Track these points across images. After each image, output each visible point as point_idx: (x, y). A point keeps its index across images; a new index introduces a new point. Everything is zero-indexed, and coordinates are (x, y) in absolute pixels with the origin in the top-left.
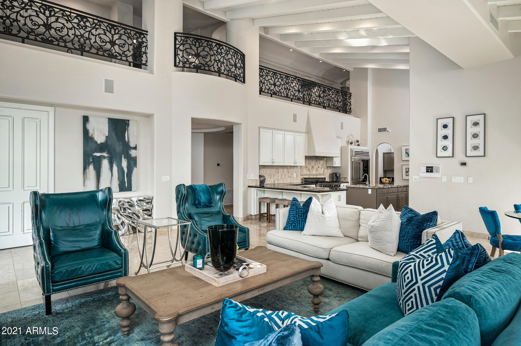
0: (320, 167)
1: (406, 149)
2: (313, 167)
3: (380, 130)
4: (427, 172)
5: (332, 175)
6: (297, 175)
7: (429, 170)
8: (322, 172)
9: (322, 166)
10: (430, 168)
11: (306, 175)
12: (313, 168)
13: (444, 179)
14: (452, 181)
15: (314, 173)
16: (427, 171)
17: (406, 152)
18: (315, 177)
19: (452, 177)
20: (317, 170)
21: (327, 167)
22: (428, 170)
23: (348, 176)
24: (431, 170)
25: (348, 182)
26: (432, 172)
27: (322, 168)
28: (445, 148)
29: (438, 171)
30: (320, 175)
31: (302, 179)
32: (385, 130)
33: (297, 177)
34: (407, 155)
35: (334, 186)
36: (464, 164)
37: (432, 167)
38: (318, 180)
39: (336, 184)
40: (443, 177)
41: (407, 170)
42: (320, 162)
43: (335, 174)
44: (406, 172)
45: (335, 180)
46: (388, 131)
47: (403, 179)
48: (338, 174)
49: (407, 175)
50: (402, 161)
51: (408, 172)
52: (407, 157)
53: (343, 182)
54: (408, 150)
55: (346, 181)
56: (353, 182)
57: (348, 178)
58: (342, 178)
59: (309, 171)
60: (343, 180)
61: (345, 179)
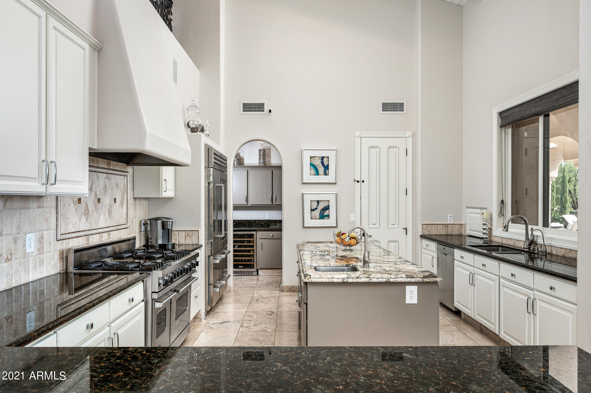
0: (118, 201)
1: (311, 157)
2: (99, 200)
3: (248, 107)
5: (144, 224)
6: (41, 240)
8: (123, 220)
9: (123, 197)
11: (77, 234)
12: (100, 205)
15: (103, 222)
17: (311, 165)
18: (105, 238)
20: (110, 212)
21: (135, 199)
23: (199, 225)
25: (201, 246)
27: (122, 204)
30: (118, 227)
31: (64, 257)
32: (259, 107)
33: (40, 251)
34: (313, 171)
41: (314, 205)
42: (117, 182)
43: (159, 222)
44: (312, 210)
45: (160, 242)
46: (270, 111)
47: (304, 227)
48: (169, 223)
49: (314, 216)
50: (303, 183)
51: (316, 209)
52: (314, 175)
53: (183, 245)
54: (315, 159)
55: (191, 242)
56: (211, 242)
57: (198, 231)
58: (177, 232)
59: (88, 217)
60: (182, 241)
61: (188, 238)
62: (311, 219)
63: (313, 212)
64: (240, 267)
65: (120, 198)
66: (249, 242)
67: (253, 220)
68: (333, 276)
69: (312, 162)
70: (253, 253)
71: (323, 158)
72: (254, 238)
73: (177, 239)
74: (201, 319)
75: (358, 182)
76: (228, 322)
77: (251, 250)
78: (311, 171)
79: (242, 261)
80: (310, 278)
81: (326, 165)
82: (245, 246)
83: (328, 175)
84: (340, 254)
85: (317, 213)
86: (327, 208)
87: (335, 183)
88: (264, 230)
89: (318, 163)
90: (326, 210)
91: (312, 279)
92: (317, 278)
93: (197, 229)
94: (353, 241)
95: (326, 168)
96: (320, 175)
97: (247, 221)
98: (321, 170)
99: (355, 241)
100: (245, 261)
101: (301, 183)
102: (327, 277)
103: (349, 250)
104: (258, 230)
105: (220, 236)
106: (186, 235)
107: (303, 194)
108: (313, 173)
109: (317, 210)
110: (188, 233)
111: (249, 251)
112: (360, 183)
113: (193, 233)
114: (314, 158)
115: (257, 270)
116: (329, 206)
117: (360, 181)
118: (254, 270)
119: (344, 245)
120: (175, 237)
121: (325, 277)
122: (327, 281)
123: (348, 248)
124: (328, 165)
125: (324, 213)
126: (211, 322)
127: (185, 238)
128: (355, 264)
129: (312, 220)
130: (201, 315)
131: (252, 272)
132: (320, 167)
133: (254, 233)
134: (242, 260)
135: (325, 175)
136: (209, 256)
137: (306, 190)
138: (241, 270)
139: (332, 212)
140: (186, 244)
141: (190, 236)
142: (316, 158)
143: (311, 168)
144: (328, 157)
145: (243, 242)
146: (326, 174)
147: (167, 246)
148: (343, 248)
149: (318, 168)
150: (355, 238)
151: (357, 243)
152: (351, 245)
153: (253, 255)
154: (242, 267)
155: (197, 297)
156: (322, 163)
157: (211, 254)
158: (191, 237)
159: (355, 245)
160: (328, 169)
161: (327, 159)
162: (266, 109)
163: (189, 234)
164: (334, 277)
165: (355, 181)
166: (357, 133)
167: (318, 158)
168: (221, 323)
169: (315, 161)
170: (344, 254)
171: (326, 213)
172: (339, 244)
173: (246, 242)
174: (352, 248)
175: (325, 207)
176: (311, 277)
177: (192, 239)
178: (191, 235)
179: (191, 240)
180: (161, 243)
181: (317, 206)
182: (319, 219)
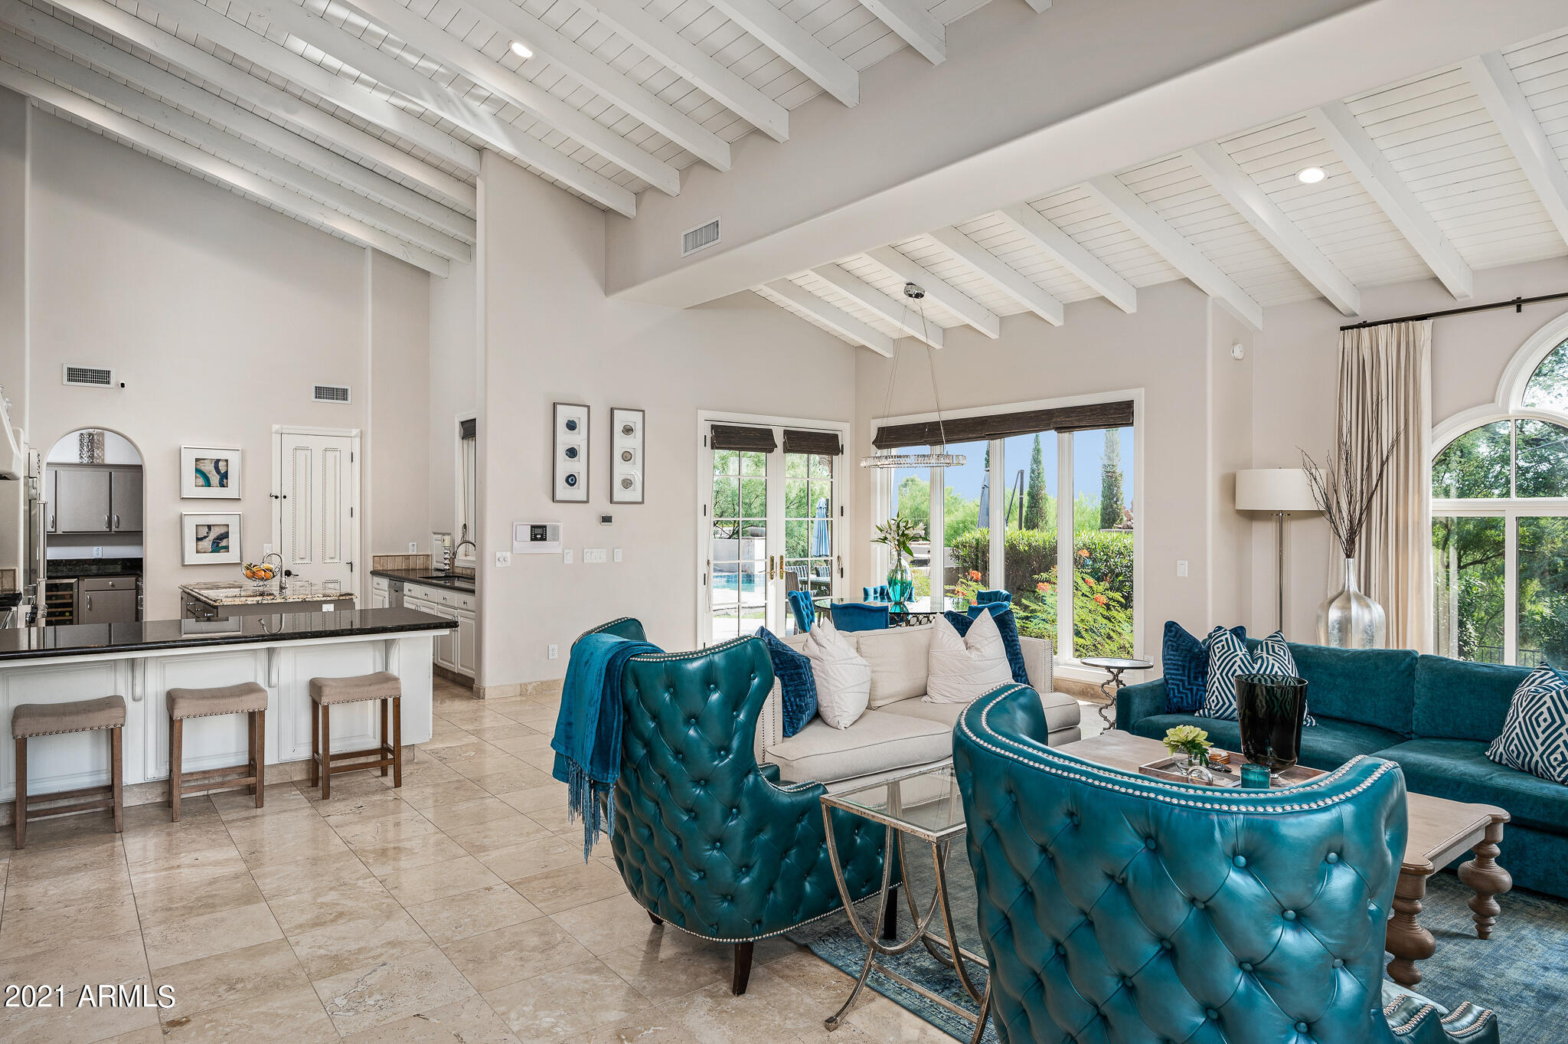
1: (197, 460)
3: (77, 376)
4: (532, 540)
7: (538, 534)
10: (539, 531)
13: (569, 559)
14: (585, 561)
16: (534, 538)
17: (198, 471)
19: (585, 551)
22: (535, 535)
24: (542, 535)
26: (545, 540)
28: (572, 480)
29: (556, 538)
32: (100, 377)
34: (201, 481)
36: (607, 519)
37: (545, 527)
40: (566, 551)
41: (203, 532)
44: (199, 540)
46: (123, 385)
47: (183, 565)
49: (202, 549)
50: (182, 498)
51: (206, 537)
52: (202, 486)
54: (203, 463)
57: (14, 570)
62: (197, 552)
63: (200, 543)
66: (61, 597)
69: (198, 467)
70: (70, 618)
71: (217, 462)
72: (72, 590)
75: (276, 497)
77: (66, 611)
78: (198, 480)
81: (222, 472)
83: (227, 487)
85: (207, 544)
86: (225, 536)
87: (238, 500)
88: (97, 576)
89: (209, 468)
90: (223, 539)
95: (224, 476)
96: (212, 487)
98: (215, 479)
101: (177, 497)
104: (82, 576)
107: (181, 516)
108: (200, 484)
112: (279, 499)
116: (228, 533)
117: (279, 496)
124: (226, 473)
125: (220, 543)
129: (198, 555)
132: (213, 476)
133: (74, 581)
135: (220, 487)
137: (186, 508)
139: (233, 541)
142: (205, 461)
143: (198, 475)
144: (227, 461)
146: (222, 485)
149: (209, 476)
156: (217, 468)
160: (227, 479)
161: (225, 463)
162: (114, 381)
165: (271, 496)
166: (275, 428)
167: (209, 461)
169: (204, 466)
171: (223, 543)
175: (221, 535)
181: (208, 533)
182: (211, 553)
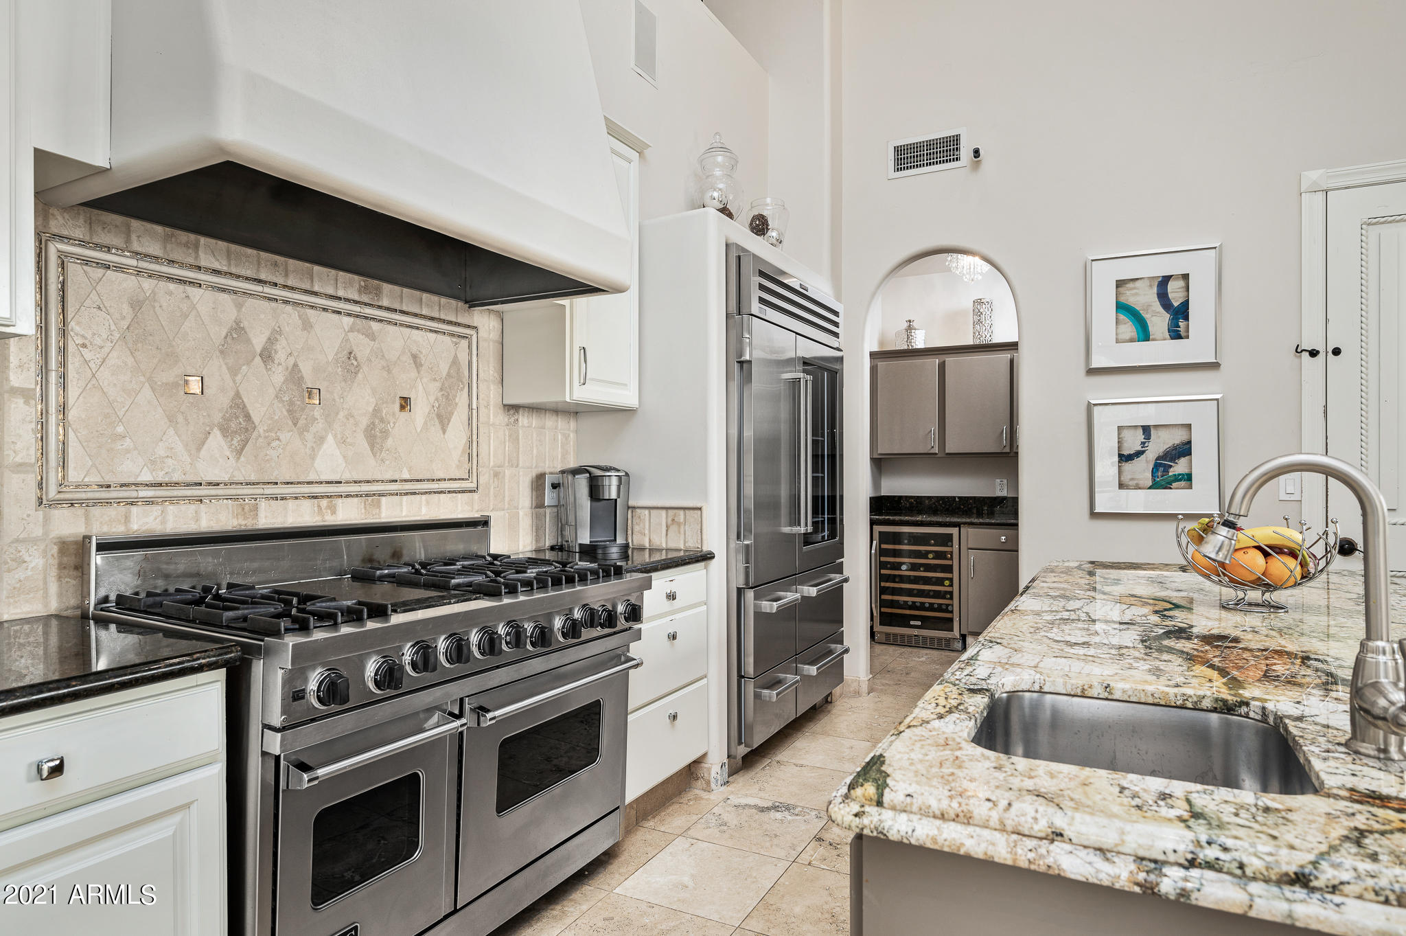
0: (421, 408)
1: (1120, 284)
2: (313, 394)
3: (908, 157)
5: (555, 486)
8: (450, 463)
9: (448, 398)
12: (317, 410)
15: (333, 463)
17: (1121, 307)
18: (348, 513)
20: (375, 435)
21: (513, 408)
23: (704, 493)
25: (707, 557)
27: (443, 419)
30: (413, 487)
32: (945, 150)
34: (1129, 329)
35: (573, 630)
38: (382, 555)
39: (597, 594)
41: (1133, 442)
42: (414, 350)
43: (582, 482)
44: (1124, 458)
45: (585, 538)
46: (977, 153)
47: (1094, 515)
48: (606, 481)
49: (1132, 479)
50: (1092, 372)
51: (1139, 454)
52: (1132, 340)
53: (660, 550)
54: (1135, 288)
55: (682, 542)
56: (747, 546)
57: (700, 509)
58: (647, 512)
59: (246, 442)
60: (660, 541)
61: (673, 528)
62: (1121, 486)
63: (1127, 466)
64: (912, 623)
65: (432, 399)
66: (939, 555)
67: (959, 497)
68: (1060, 822)
69: (1122, 299)
70: (949, 589)
71: (1166, 280)
72: (952, 546)
73: (647, 532)
74: (708, 783)
75: (1314, 353)
76: (788, 808)
77: (947, 579)
78: (1122, 328)
79: (922, 607)
80: (879, 803)
81: (1176, 304)
82: (928, 568)
83: (1187, 337)
84: (1204, 622)
85: (1142, 469)
86: (1184, 450)
87: (1215, 366)
88: (981, 524)
89: (1145, 298)
90: (1179, 458)
91: (887, 815)
92: (925, 812)
93: (699, 505)
94: (1283, 567)
95: (1180, 313)
96: (1154, 340)
97: (942, 498)
98: (1159, 321)
99: (1292, 563)
100: (931, 608)
101: (1083, 371)
102: (1011, 819)
103: (1257, 605)
104: (965, 523)
105: (795, 529)
106: (670, 519)
107: (1090, 407)
108: (1127, 336)
109: (1143, 457)
110: (675, 515)
111: (940, 582)
112: (1321, 357)
113: (687, 517)
114: (1131, 285)
115: (964, 637)
116: (1189, 443)
117: (1321, 348)
118: (956, 633)
119: (1232, 580)
120: (641, 525)
121: (995, 816)
122: (1000, 849)
123: (1254, 595)
124: (1185, 305)
125: (1171, 466)
126: (735, 800)
127: (667, 531)
128: (1281, 702)
129: (1124, 492)
130: (709, 770)
131: (948, 641)
132: (1155, 314)
133: (954, 531)
134: (923, 604)
135: (1172, 338)
136: (739, 591)
137: (1100, 391)
138: (916, 632)
139: (1202, 463)
140: (669, 547)
141: (679, 524)
142: (1138, 284)
143: (1122, 317)
144: (1186, 277)
145: (924, 555)
146: (1176, 335)
147: (600, 551)
148: (1229, 593)
149: (1146, 316)
150: (1293, 554)
151: (1306, 576)
152: (1267, 585)
153: (951, 593)
154: (919, 623)
155: (675, 717)
156: (1163, 297)
157: (747, 582)
158: (682, 527)
159: (1296, 585)
160: (1186, 318)
161: (1181, 283)
162: (965, 152)
163: (676, 519)
164: (1068, 833)
165: (1298, 351)
166: (1313, 176)
167: (1147, 282)
168: (763, 810)
169: (1136, 294)
170: (1228, 623)
171: (1180, 467)
172: (1207, 577)
173: (931, 556)
174: (1277, 597)
175: (1175, 448)
176: (888, 797)
177: (685, 534)
178: (682, 520)
179: (682, 536)
180: (587, 541)
181: (1143, 443)
182: (1150, 488)
